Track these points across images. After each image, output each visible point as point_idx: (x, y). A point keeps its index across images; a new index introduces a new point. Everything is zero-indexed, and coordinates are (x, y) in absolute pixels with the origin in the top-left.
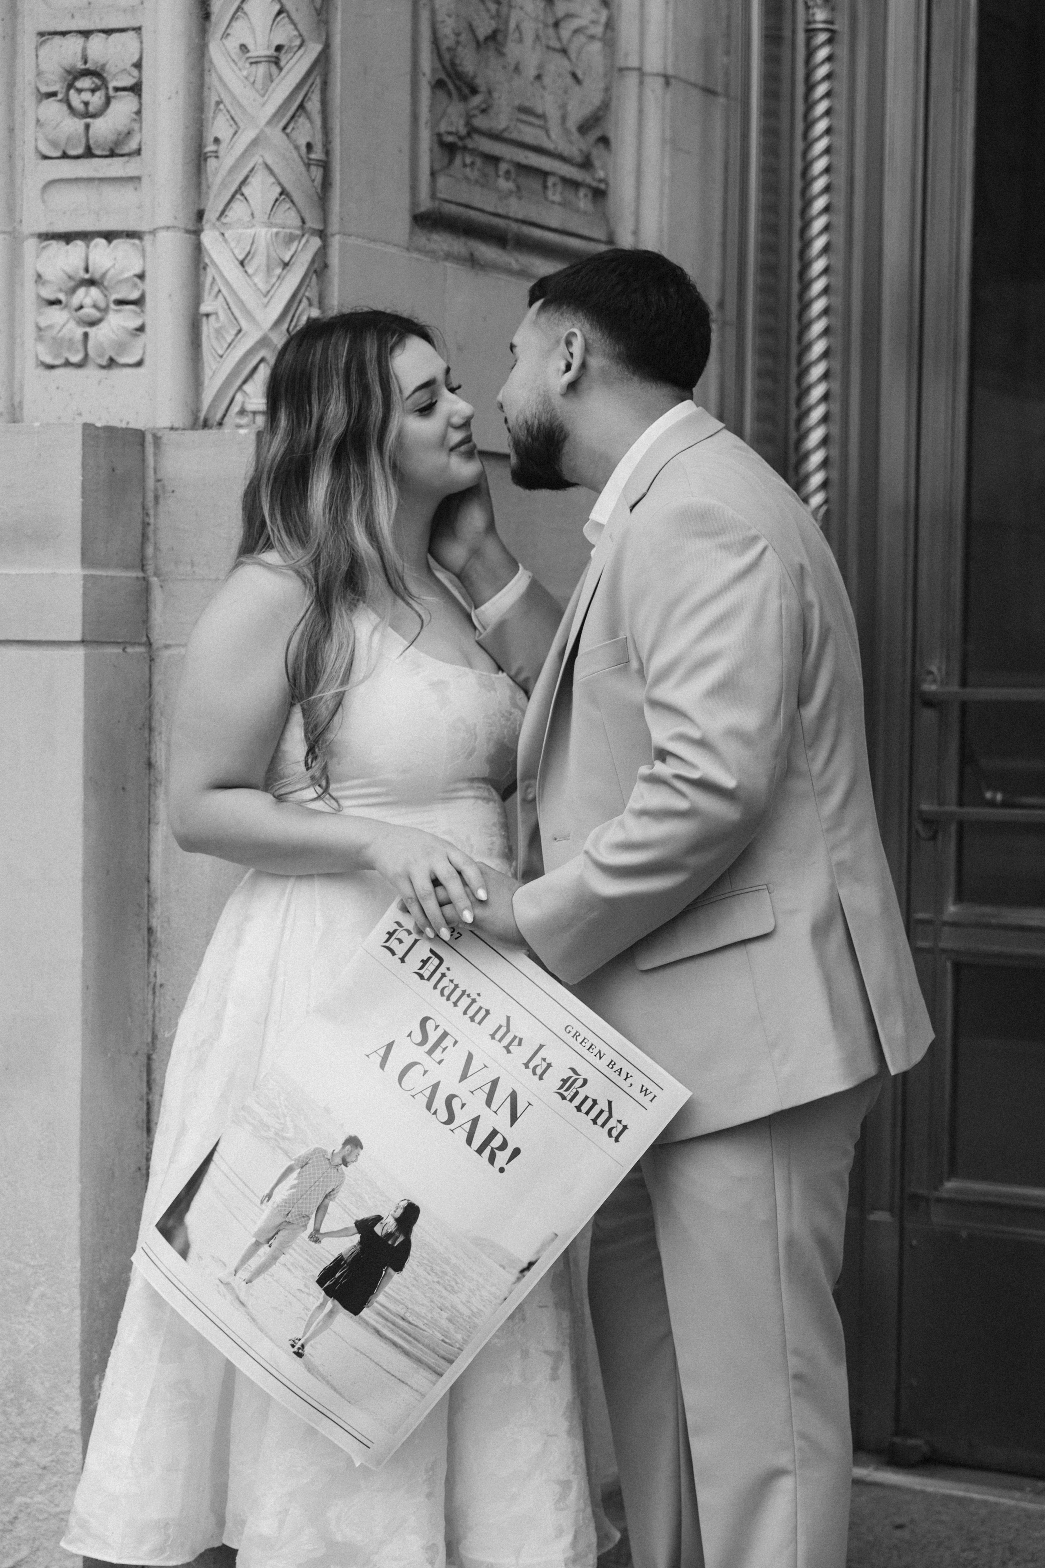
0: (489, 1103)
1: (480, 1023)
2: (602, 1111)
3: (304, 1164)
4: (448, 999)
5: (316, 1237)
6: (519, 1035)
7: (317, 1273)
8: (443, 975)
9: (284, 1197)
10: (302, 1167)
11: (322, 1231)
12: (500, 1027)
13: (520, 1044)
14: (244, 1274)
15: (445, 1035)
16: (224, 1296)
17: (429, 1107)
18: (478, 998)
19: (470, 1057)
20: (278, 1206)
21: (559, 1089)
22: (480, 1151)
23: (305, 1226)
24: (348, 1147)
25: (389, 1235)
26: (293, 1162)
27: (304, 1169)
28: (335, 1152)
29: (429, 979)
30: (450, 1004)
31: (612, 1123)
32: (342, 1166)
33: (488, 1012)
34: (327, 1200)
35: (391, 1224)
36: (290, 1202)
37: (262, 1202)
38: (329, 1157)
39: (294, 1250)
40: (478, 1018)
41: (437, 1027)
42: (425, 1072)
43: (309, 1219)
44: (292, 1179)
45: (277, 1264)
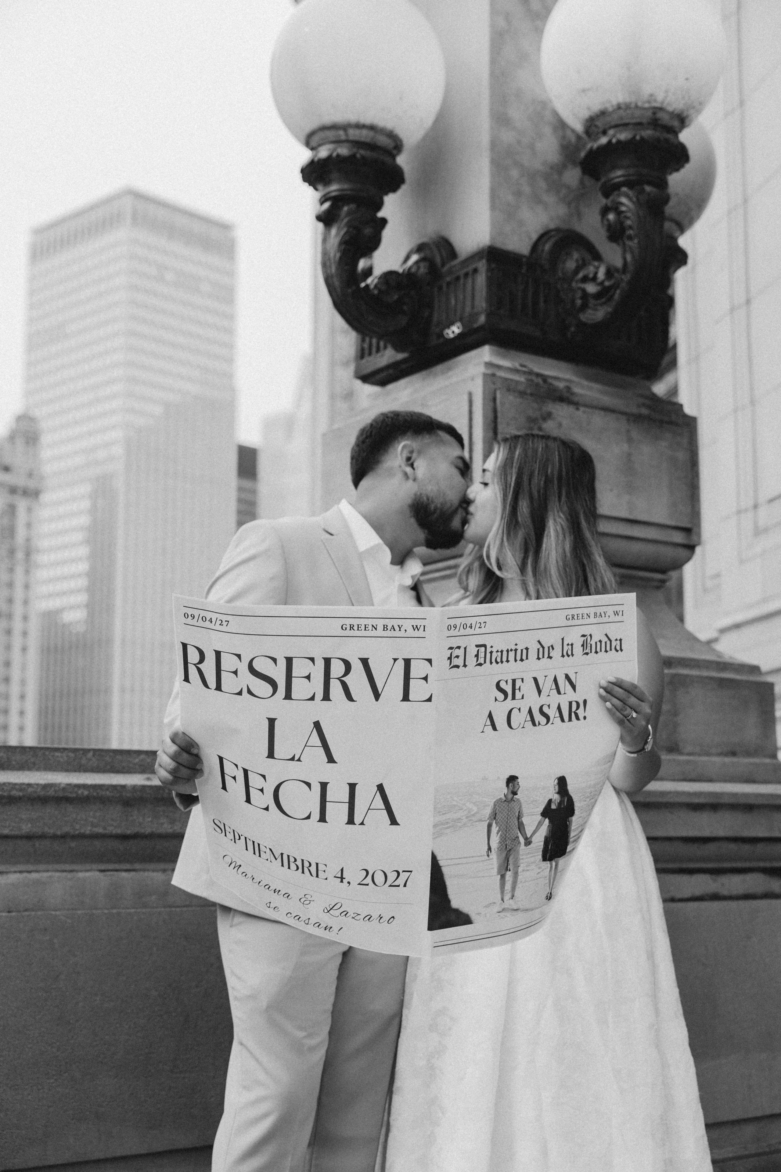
0: (559, 692)
1: (527, 658)
2: (606, 643)
3: (494, 816)
4: (502, 662)
5: (528, 842)
6: (550, 645)
7: (540, 857)
8: (491, 652)
9: (498, 842)
10: (495, 818)
11: (529, 836)
12: (538, 649)
13: (553, 649)
14: (507, 897)
15: (514, 681)
16: (506, 916)
17: (534, 724)
18: (517, 647)
19: (535, 680)
20: (498, 849)
21: (583, 651)
22: (570, 720)
23: (519, 843)
24: (510, 784)
25: (560, 804)
26: (488, 821)
27: (497, 818)
28: (506, 794)
29: (485, 662)
30: (505, 663)
31: (614, 644)
32: (515, 796)
33: (527, 649)
34: (520, 820)
35: (557, 797)
36: (503, 841)
37: (488, 856)
38: (504, 798)
39: (523, 859)
40: (524, 657)
41: (507, 682)
42: (519, 709)
43: (518, 837)
44: (495, 829)
45: (519, 874)
